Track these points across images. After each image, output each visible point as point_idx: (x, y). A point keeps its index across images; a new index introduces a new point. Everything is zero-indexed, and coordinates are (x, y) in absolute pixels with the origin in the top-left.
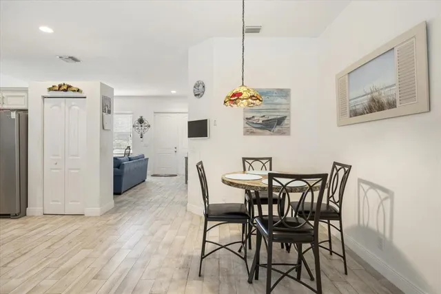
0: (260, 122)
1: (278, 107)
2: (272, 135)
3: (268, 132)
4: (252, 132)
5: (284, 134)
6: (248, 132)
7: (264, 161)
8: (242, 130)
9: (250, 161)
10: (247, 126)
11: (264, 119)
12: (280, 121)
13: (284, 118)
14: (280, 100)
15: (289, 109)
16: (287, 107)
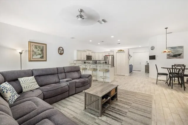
0: (172, 55)
1: (179, 51)
5: (181, 58)
8: (166, 58)
12: (180, 55)
13: (181, 54)
14: (179, 49)
15: (183, 51)
16: (182, 51)
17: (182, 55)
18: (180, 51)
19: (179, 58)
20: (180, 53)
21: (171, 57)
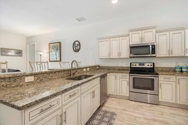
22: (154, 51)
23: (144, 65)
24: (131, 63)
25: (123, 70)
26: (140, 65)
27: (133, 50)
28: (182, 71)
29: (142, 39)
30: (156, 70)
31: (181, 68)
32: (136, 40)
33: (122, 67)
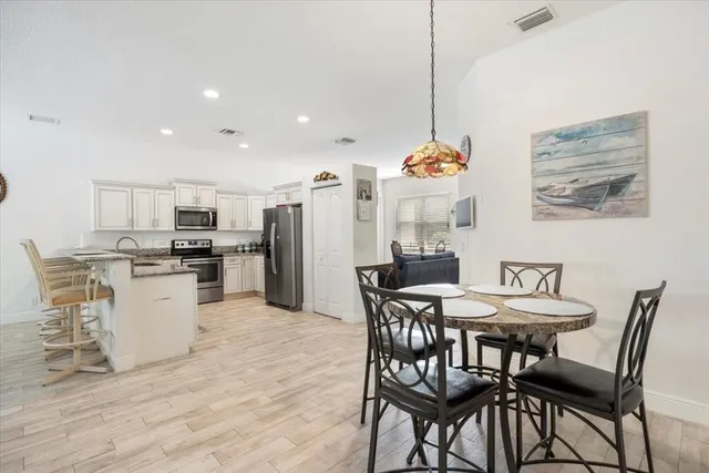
0: (567, 192)
1: (611, 157)
2: (596, 217)
3: (587, 212)
4: (549, 214)
5: (628, 214)
6: (541, 215)
7: (545, 271)
8: (529, 212)
9: (516, 269)
10: (539, 202)
11: (576, 186)
12: (616, 187)
13: (627, 180)
14: (615, 141)
15: (643, 159)
16: (634, 153)
17: (633, 187)
18: (617, 155)
19: (616, 212)
20: (623, 172)
21: (556, 210)
22: (215, 224)
23: (196, 244)
24: (173, 242)
25: (155, 255)
26: (190, 243)
27: (183, 216)
28: (244, 251)
29: (197, 199)
30: (213, 251)
31: (243, 246)
32: (186, 200)
33: (153, 250)
